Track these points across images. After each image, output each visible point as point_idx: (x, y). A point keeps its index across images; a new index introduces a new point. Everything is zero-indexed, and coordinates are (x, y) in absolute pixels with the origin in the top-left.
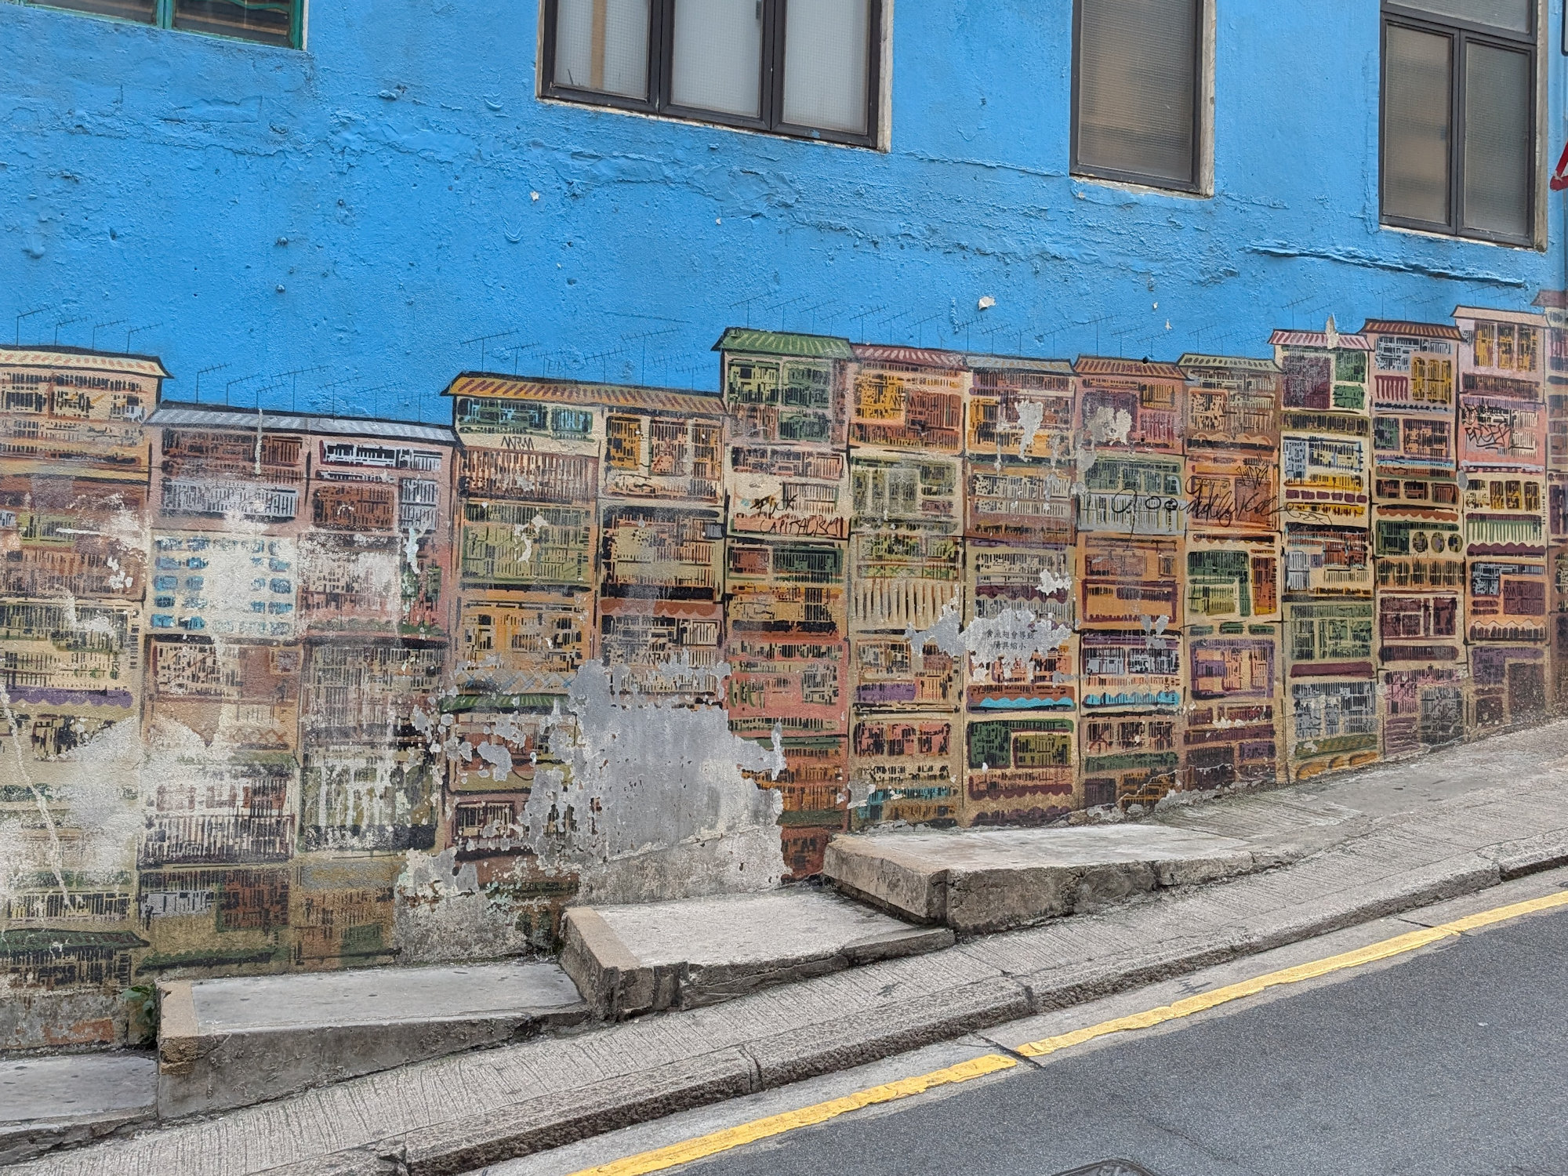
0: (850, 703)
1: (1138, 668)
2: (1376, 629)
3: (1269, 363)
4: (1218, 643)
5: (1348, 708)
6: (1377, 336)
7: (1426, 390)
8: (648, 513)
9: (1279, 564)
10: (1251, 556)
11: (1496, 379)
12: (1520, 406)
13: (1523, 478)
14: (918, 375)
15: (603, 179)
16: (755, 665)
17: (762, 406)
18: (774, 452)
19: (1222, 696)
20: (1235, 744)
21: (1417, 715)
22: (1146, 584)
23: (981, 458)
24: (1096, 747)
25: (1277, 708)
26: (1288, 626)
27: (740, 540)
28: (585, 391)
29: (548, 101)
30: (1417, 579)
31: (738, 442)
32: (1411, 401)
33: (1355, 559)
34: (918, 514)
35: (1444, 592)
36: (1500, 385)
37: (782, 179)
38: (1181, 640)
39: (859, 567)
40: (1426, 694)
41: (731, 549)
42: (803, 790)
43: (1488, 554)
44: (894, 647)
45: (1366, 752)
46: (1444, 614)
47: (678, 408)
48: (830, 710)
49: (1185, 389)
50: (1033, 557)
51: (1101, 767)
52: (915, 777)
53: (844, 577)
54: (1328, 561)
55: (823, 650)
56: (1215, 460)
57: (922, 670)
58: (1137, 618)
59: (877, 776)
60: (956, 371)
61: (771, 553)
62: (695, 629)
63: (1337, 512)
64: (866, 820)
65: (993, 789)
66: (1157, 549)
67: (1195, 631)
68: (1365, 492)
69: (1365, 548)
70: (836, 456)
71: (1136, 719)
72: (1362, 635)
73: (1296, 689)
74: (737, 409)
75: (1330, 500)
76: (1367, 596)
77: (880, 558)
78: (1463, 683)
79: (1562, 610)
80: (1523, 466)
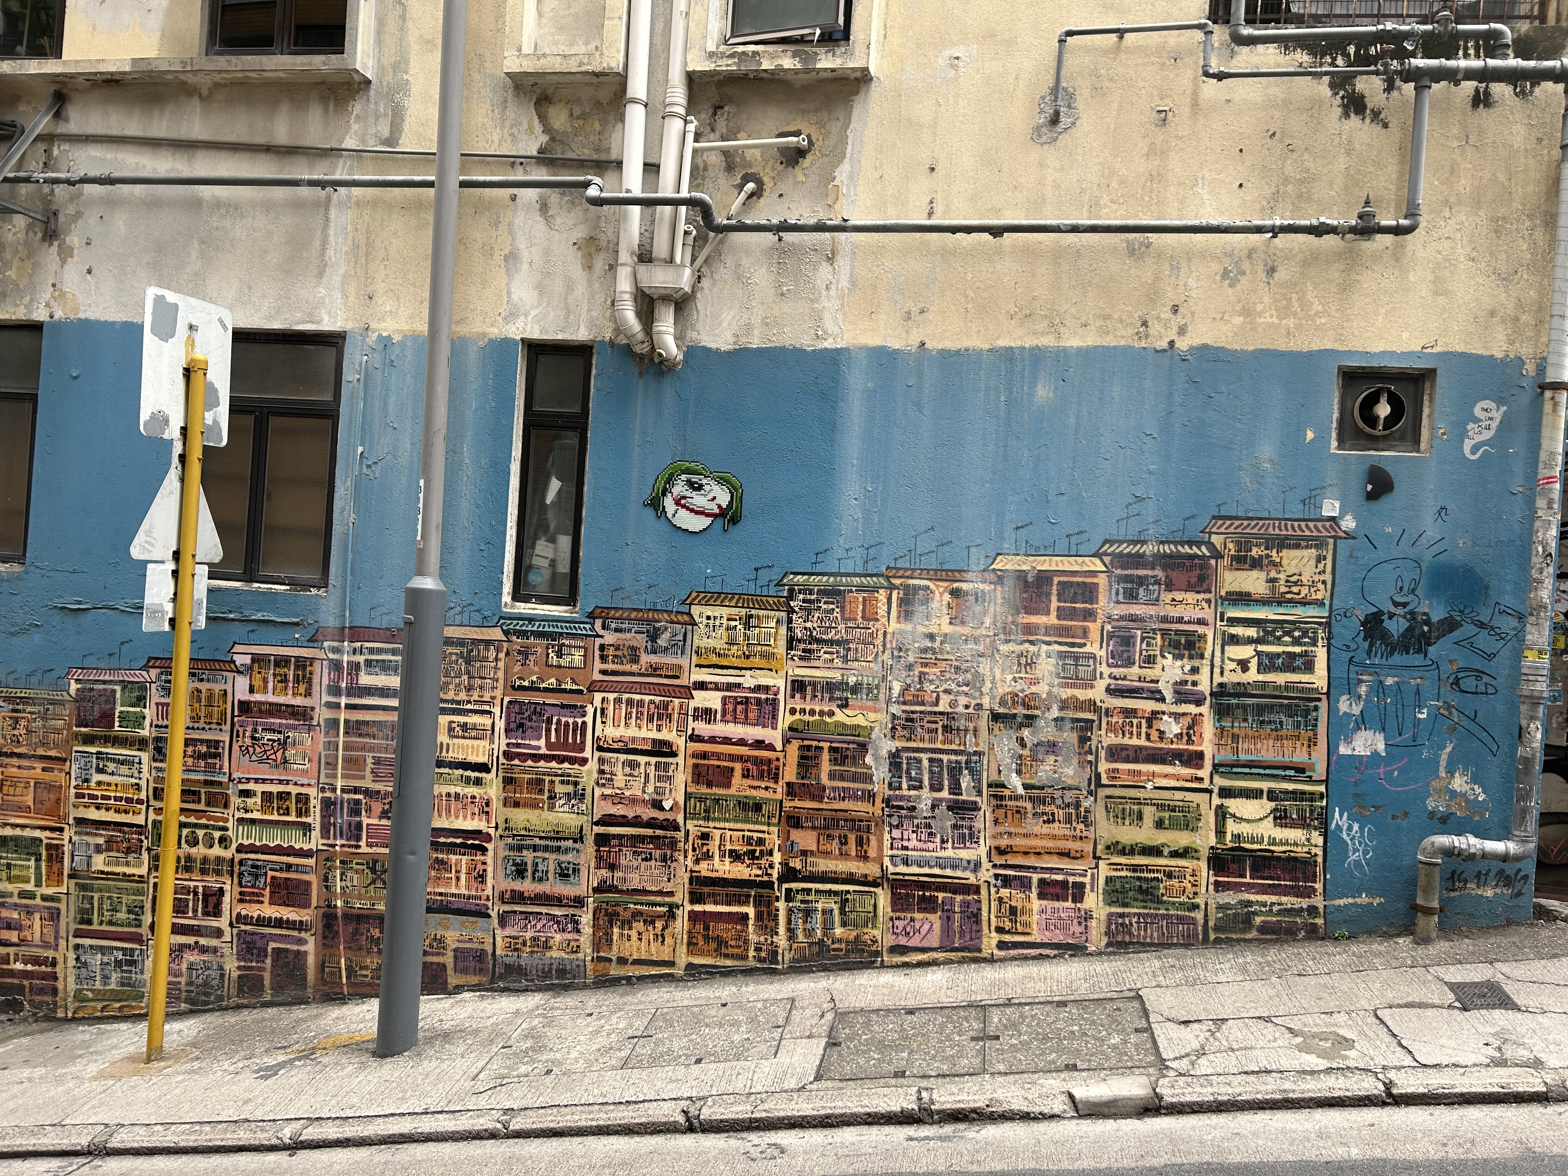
2: (148, 906)
4: (16, 905)
6: (156, 670)
7: (202, 714)
9: (67, 849)
10: (45, 841)
11: (270, 704)
12: (294, 728)
13: (294, 790)
20: (26, 983)
21: (183, 980)
25: (60, 960)
26: (72, 898)
30: (188, 869)
33: (133, 849)
35: (212, 882)
36: (275, 710)
40: (191, 964)
43: (256, 852)
45: (133, 1004)
46: (212, 900)
54: (109, 850)
56: (19, 767)
63: (117, 811)
67: (0, 894)
69: (141, 842)
72: (135, 910)
73: (77, 947)
75: (112, 802)
76: (141, 879)
78: (226, 959)
79: (329, 906)
80: (295, 779)
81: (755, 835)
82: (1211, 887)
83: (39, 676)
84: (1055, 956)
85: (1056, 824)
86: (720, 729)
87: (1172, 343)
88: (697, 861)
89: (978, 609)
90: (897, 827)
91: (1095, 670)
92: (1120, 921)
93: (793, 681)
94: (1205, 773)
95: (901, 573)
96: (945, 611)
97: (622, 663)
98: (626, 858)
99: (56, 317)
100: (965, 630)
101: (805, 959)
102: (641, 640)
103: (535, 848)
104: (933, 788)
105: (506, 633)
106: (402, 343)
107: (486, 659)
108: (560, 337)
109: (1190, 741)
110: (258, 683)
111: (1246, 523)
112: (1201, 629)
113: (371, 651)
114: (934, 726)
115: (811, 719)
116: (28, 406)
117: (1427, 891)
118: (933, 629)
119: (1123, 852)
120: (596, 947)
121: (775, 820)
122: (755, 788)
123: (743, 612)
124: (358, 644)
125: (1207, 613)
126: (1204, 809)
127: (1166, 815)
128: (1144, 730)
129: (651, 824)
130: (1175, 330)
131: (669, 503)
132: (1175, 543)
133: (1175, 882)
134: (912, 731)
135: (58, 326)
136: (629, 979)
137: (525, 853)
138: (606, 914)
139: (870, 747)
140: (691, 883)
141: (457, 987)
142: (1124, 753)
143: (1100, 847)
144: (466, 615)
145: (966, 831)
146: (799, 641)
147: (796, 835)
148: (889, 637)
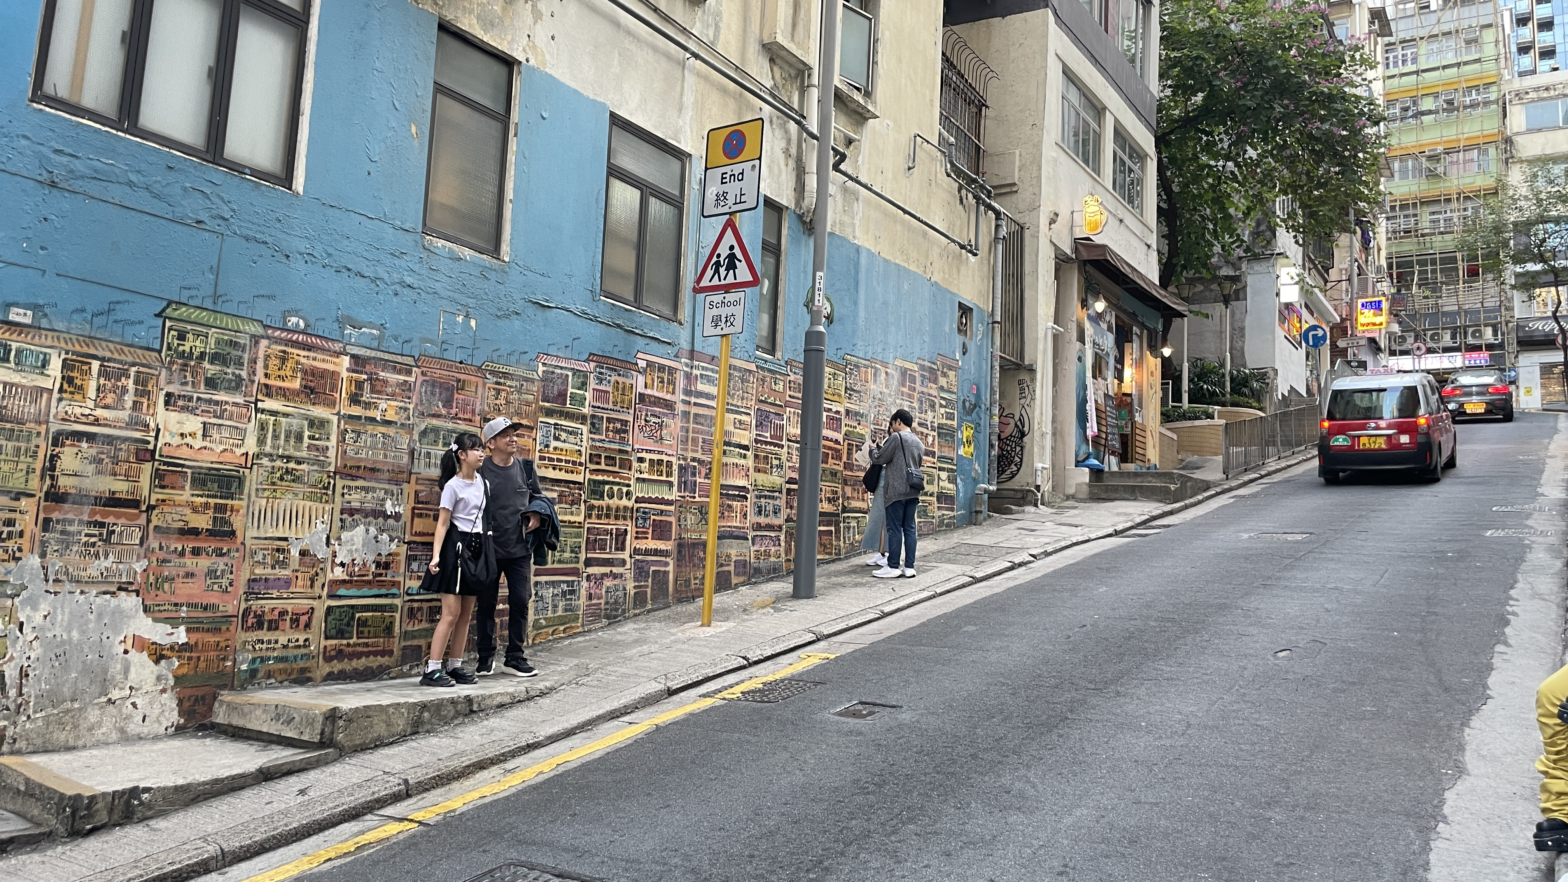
0: (241, 592)
2: (583, 546)
3: (535, 373)
5: (565, 596)
6: (595, 364)
7: (619, 400)
8: (91, 437)
11: (655, 397)
12: (666, 415)
13: (665, 458)
14: (312, 354)
15: (78, 174)
16: (170, 562)
17: (192, 363)
18: (199, 399)
21: (602, 601)
23: (351, 417)
24: (411, 623)
27: (165, 463)
28: (46, 336)
29: (35, 105)
30: (608, 516)
31: (171, 389)
32: (611, 406)
33: (575, 502)
34: (304, 454)
35: (621, 525)
36: (657, 401)
37: (222, 199)
39: (257, 490)
40: (608, 588)
41: (157, 470)
42: (199, 658)
43: (645, 502)
44: (278, 550)
45: (573, 625)
46: (621, 538)
47: (123, 357)
48: (226, 597)
49: (484, 384)
50: (381, 489)
51: (414, 637)
52: (285, 647)
53: (245, 497)
54: (560, 502)
55: (224, 551)
57: (297, 567)
59: (257, 647)
60: (338, 354)
61: (189, 475)
62: (122, 532)
63: (567, 472)
64: (246, 679)
65: (340, 654)
68: (583, 460)
69: (581, 496)
70: (247, 406)
72: (575, 550)
74: (171, 363)
75: (563, 464)
76: (580, 525)
77: (273, 484)
78: (628, 582)
79: (680, 539)
80: (666, 451)
81: (835, 489)
82: (937, 509)
83: (517, 356)
87: (931, 278)
89: (892, 382)
93: (846, 410)
94: (936, 460)
97: (796, 392)
99: (531, 63)
103: (765, 497)
105: (757, 367)
107: (749, 381)
108: (777, 200)
110: (649, 382)
111: (943, 358)
112: (936, 400)
113: (703, 368)
115: (850, 429)
117: (980, 505)
120: (786, 553)
121: (841, 481)
122: (835, 464)
123: (833, 371)
124: (697, 363)
125: (936, 394)
126: (935, 476)
130: (931, 273)
132: (931, 363)
133: (930, 507)
135: (531, 70)
137: (761, 500)
138: (789, 534)
141: (735, 584)
144: (742, 353)
146: (848, 390)
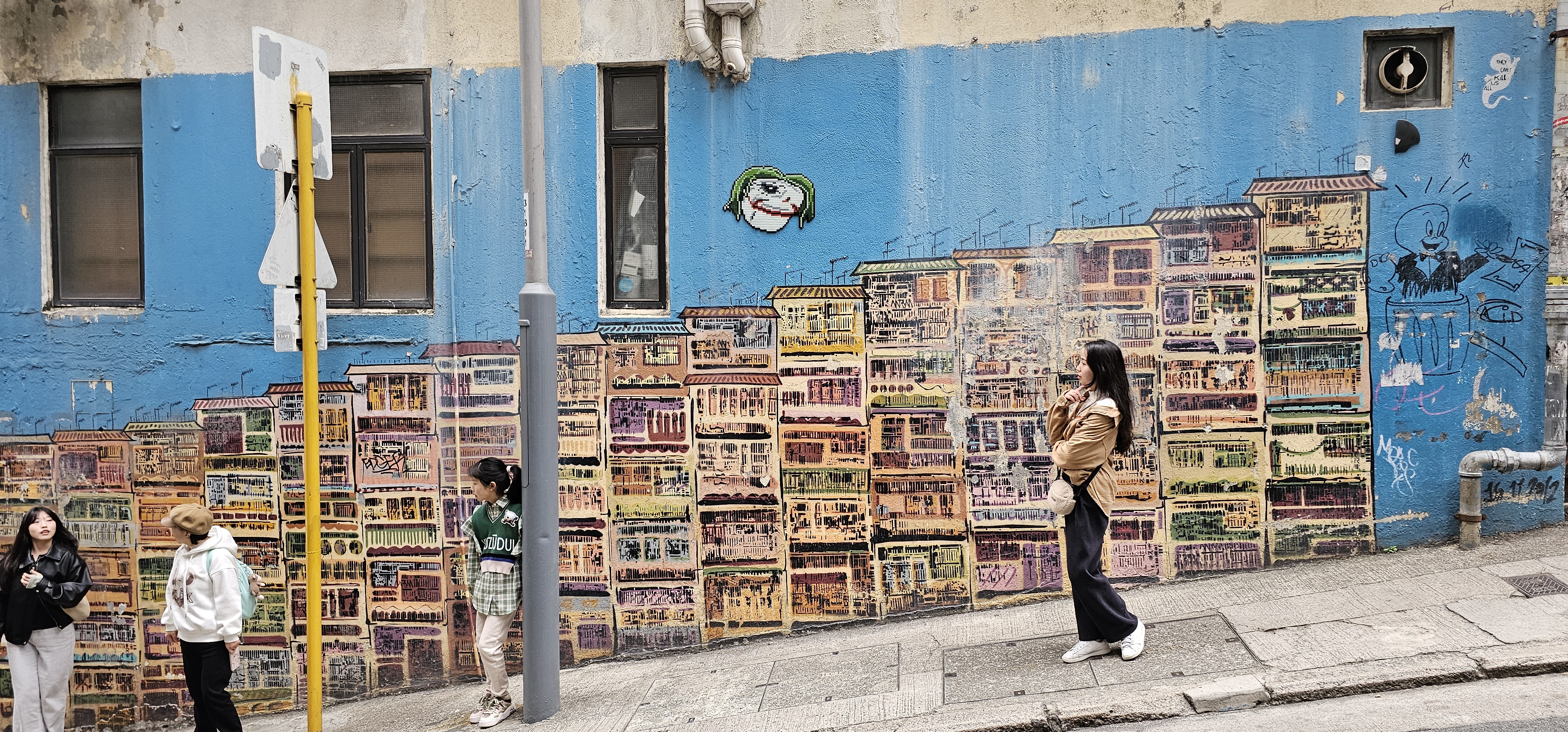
1: (107, 637)
2: (288, 611)
3: (193, 424)
5: (267, 669)
6: (280, 396)
7: (325, 433)
12: (412, 438)
13: (417, 495)
19: (168, 657)
21: (326, 676)
22: (109, 581)
24: (80, 688)
33: (269, 561)
35: (347, 584)
36: (393, 423)
38: (136, 619)
40: (334, 660)
43: (386, 555)
45: (282, 701)
46: (348, 601)
49: (131, 447)
56: (156, 495)
58: (104, 604)
63: (253, 527)
66: (116, 557)
67: (146, 612)
68: (275, 511)
69: (277, 553)
71: (107, 671)
75: (247, 519)
78: (366, 653)
79: (458, 598)
80: (417, 485)
81: (847, 503)
82: (1270, 516)
83: (167, 409)
84: (1130, 589)
85: (1124, 471)
86: (807, 410)
87: (1208, 22)
88: (796, 530)
89: (1041, 281)
90: (978, 485)
91: (1152, 328)
92: (1188, 552)
93: (873, 362)
94: (1258, 414)
95: (967, 254)
96: (1011, 285)
97: (713, 357)
98: (730, 532)
99: (153, 74)
100: (1030, 302)
101: (901, 610)
102: (729, 335)
103: (646, 530)
104: (1008, 448)
105: (604, 337)
106: (485, 75)
107: (587, 363)
108: (633, 59)
109: (1243, 385)
110: (374, 398)
111: (1285, 183)
112: (1248, 284)
113: (480, 363)
114: (1006, 392)
115: (892, 394)
116: (133, 160)
117: (1468, 502)
118: (1001, 304)
119: (1187, 491)
120: (709, 613)
121: (865, 488)
122: (844, 460)
123: (822, 302)
124: (466, 358)
125: (1254, 269)
126: (1259, 446)
127: (1225, 454)
128: (1200, 379)
129: (750, 500)
130: (1211, 9)
131: (746, 207)
132: (1220, 207)
133: (1236, 514)
134: (986, 398)
135: (155, 82)
136: (741, 640)
137: (637, 534)
138: (716, 584)
139: (947, 415)
140: (791, 550)
141: (583, 660)
142: (1183, 402)
143: (1166, 488)
144: (565, 324)
145: (1042, 484)
146: (876, 325)
147: (884, 499)
148: (959, 314)
